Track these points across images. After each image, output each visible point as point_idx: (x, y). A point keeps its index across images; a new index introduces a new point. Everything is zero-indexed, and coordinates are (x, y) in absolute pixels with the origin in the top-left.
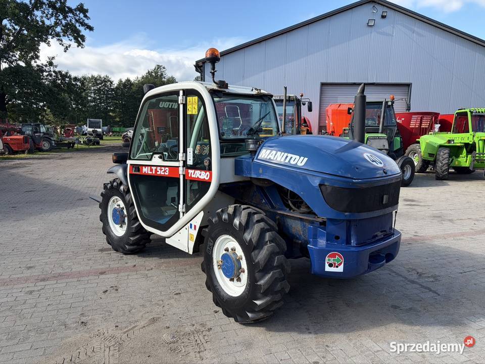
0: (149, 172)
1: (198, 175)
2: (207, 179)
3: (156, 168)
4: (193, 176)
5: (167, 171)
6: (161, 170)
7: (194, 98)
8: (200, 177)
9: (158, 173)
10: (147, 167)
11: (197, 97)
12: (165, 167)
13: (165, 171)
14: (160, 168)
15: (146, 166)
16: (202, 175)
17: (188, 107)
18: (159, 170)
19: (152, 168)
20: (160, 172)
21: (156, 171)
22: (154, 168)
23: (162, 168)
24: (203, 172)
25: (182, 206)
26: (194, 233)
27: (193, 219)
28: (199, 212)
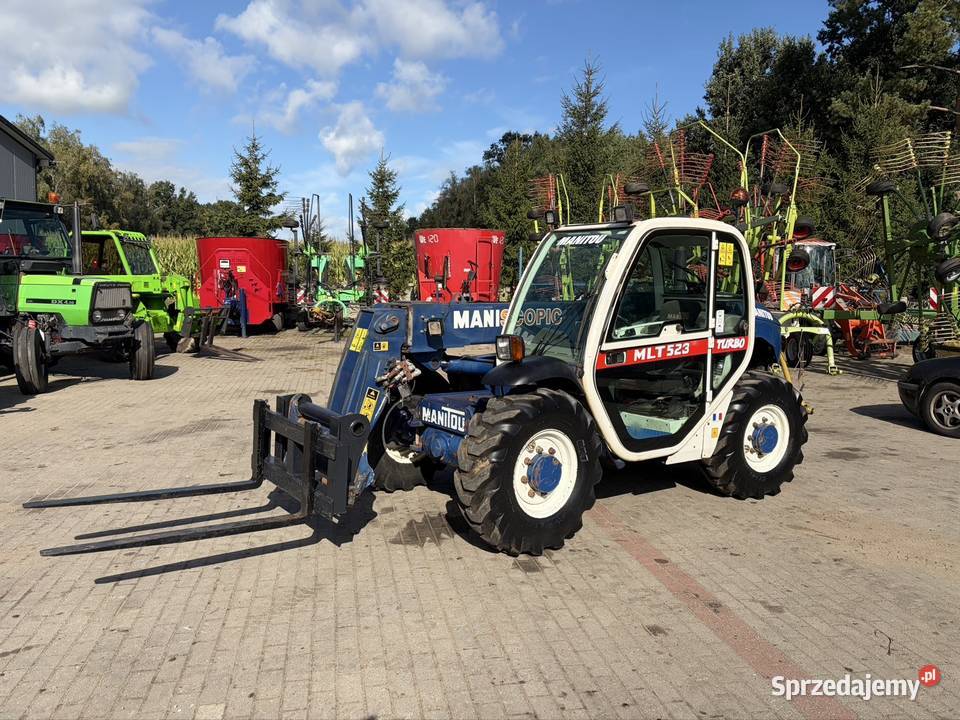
0: (649, 357)
1: (730, 345)
2: (741, 347)
3: (664, 347)
4: (723, 347)
5: (687, 348)
6: (675, 348)
7: (729, 244)
8: (733, 347)
9: (668, 355)
10: (644, 350)
11: (732, 245)
12: (682, 342)
13: (683, 348)
14: (672, 346)
15: (640, 348)
16: (736, 344)
17: (720, 256)
18: (672, 350)
19: (657, 348)
20: (672, 352)
21: (665, 351)
22: (660, 349)
23: (677, 345)
24: (737, 340)
25: (709, 393)
26: (719, 424)
27: (719, 406)
28: (727, 393)
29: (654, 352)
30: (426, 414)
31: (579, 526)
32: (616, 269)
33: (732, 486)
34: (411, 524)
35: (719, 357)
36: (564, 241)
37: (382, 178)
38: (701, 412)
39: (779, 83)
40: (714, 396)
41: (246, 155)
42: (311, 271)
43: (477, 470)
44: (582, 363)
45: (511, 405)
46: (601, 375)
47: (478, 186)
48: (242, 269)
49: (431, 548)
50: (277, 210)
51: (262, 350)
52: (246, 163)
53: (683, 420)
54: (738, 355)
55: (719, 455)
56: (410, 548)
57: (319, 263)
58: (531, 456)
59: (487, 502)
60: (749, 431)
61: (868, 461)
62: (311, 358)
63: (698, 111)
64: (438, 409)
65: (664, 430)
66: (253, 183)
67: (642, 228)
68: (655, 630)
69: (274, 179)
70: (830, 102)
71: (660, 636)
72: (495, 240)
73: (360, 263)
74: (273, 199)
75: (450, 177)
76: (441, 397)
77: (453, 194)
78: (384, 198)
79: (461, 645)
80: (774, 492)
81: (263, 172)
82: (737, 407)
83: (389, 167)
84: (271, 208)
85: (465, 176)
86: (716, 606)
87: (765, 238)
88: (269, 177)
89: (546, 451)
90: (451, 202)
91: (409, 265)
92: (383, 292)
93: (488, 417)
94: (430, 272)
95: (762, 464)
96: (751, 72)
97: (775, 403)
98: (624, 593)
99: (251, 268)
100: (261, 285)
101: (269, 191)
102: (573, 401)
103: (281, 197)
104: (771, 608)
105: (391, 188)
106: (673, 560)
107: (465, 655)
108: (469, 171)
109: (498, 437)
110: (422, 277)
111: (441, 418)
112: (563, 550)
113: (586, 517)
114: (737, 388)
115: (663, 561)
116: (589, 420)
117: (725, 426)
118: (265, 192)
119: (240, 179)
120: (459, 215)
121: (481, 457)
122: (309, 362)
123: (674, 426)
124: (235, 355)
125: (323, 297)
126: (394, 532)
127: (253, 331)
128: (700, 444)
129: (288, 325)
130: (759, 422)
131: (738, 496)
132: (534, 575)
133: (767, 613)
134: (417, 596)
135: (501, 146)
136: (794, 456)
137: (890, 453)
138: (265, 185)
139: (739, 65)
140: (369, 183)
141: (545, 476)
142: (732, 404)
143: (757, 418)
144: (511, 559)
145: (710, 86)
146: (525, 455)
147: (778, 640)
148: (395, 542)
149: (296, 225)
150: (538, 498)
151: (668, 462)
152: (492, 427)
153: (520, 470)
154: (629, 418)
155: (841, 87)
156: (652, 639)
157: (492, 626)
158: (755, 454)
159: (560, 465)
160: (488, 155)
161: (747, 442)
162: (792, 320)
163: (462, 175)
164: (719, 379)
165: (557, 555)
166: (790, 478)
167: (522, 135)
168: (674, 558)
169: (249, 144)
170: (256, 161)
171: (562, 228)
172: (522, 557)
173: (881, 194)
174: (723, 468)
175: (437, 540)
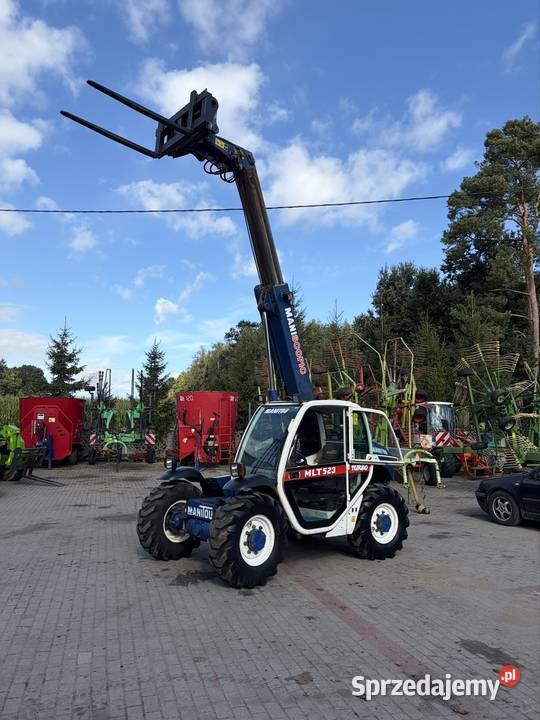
0: (313, 475)
1: (359, 468)
2: (365, 470)
3: (321, 469)
4: (355, 470)
5: (334, 470)
6: (327, 470)
8: (360, 470)
9: (324, 474)
10: (310, 471)
13: (332, 470)
16: (363, 468)
19: (317, 470)
21: (322, 471)
22: (319, 470)
23: (328, 468)
25: (349, 496)
26: (356, 514)
27: (355, 503)
28: (359, 497)
29: (316, 472)
30: (190, 510)
31: (276, 572)
32: (294, 426)
33: (365, 552)
34: (179, 576)
35: (353, 476)
36: (268, 411)
37: (154, 356)
38: (345, 507)
39: (419, 296)
40: (352, 498)
41: (59, 340)
42: (102, 421)
43: (220, 536)
44: (276, 477)
45: (239, 501)
46: (286, 485)
47: (221, 356)
48: (53, 420)
49: (192, 588)
50: (77, 378)
51: (65, 478)
52: (58, 345)
53: (334, 512)
54: (365, 475)
55: (357, 532)
56: (180, 587)
57: (108, 416)
58: (250, 530)
59: (225, 554)
60: (374, 518)
61: (453, 539)
62: (102, 483)
63: (369, 312)
64: (197, 507)
65: (324, 517)
66: (62, 359)
67: (307, 405)
68: (310, 618)
69: (78, 356)
70: (450, 311)
71: (312, 620)
72: (232, 398)
73: (137, 415)
74: (75, 371)
75: (200, 350)
76: (197, 501)
77: (202, 362)
78: (154, 370)
79: (210, 626)
80: (392, 556)
81: (70, 351)
82: (366, 504)
83: (160, 349)
84: (74, 376)
85: (212, 350)
86: (343, 608)
87: (400, 402)
88: (74, 355)
89: (257, 528)
90: (201, 367)
91: (171, 415)
92: (152, 435)
93: (227, 507)
94: (187, 421)
95: (384, 538)
96: (401, 289)
97: (389, 503)
98: (297, 603)
99: (60, 419)
100: (65, 431)
101: (73, 364)
102: (272, 500)
103: (81, 369)
104: (372, 608)
105: (160, 363)
106: (326, 589)
107: (211, 630)
108: (215, 346)
109: (232, 518)
110: (181, 425)
111: (199, 512)
112: (267, 586)
113: (279, 567)
114: (365, 493)
115: (321, 590)
116: (281, 511)
117: (359, 515)
118: (70, 365)
119: (53, 356)
120: (206, 376)
121: (222, 529)
122: (100, 486)
123: (330, 514)
124: (48, 482)
125: (109, 439)
126: (170, 580)
127: (57, 464)
128: (344, 525)
129: (80, 460)
130: (380, 513)
131: (370, 558)
132: (250, 597)
133: (369, 610)
134: (185, 607)
135: (238, 330)
136: (402, 534)
137: (466, 535)
138: (70, 360)
139: (393, 284)
140: (145, 360)
141: (257, 541)
142: (363, 502)
143: (379, 511)
144: (237, 591)
145: (376, 296)
146: (246, 529)
147: (371, 620)
148: (171, 584)
149: (93, 389)
150: (252, 554)
151: (327, 536)
152: (228, 512)
153: (243, 538)
154: (302, 511)
155: (456, 301)
156: (308, 621)
157: (226, 618)
158: (379, 533)
159: (265, 536)
160: (228, 336)
161: (373, 525)
162: (415, 454)
163: (209, 348)
164: (355, 488)
165: (262, 588)
166: (400, 548)
167: (252, 322)
168: (327, 588)
169: (61, 332)
170: (65, 344)
171: (267, 404)
172: (243, 590)
173: (465, 376)
174: (359, 540)
175: (195, 583)
